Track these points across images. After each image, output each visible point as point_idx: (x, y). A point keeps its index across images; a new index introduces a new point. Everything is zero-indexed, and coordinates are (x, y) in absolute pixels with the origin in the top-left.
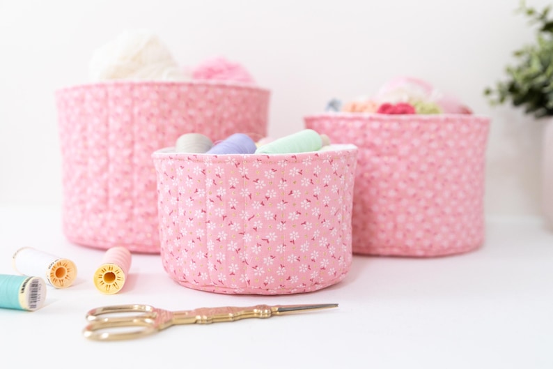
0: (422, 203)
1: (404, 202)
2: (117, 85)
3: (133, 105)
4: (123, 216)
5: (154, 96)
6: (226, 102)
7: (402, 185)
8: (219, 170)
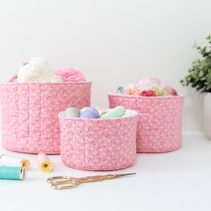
0: (159, 131)
1: (153, 131)
2: (33, 84)
3: (41, 92)
4: (36, 139)
5: (50, 89)
6: (78, 90)
7: (151, 124)
8: (91, 124)
